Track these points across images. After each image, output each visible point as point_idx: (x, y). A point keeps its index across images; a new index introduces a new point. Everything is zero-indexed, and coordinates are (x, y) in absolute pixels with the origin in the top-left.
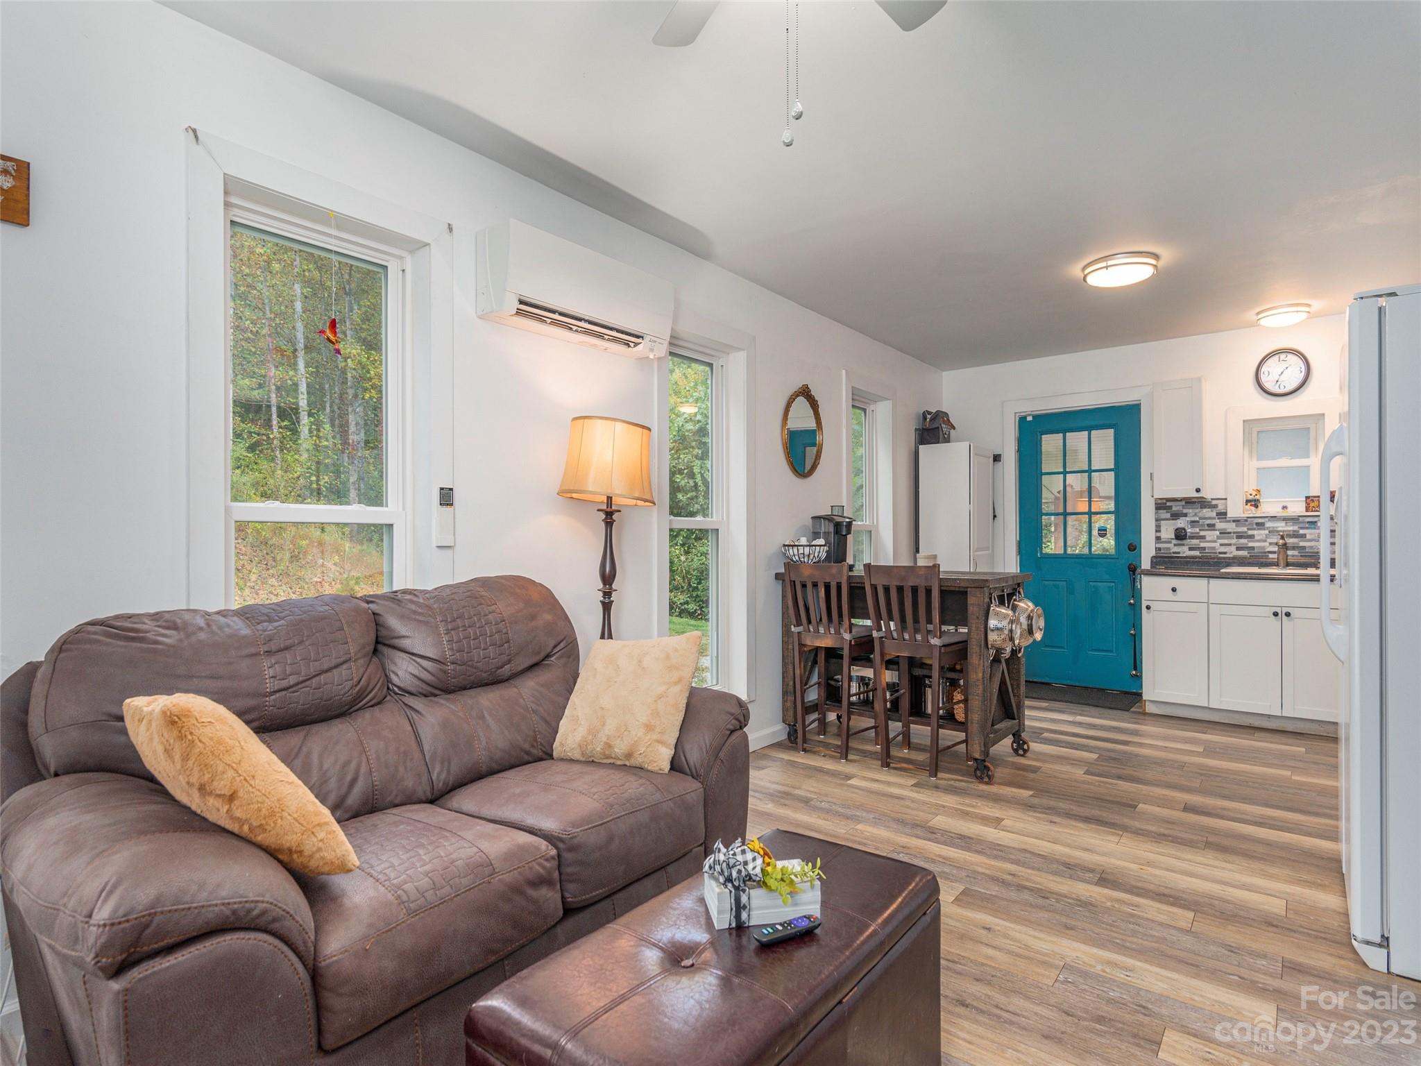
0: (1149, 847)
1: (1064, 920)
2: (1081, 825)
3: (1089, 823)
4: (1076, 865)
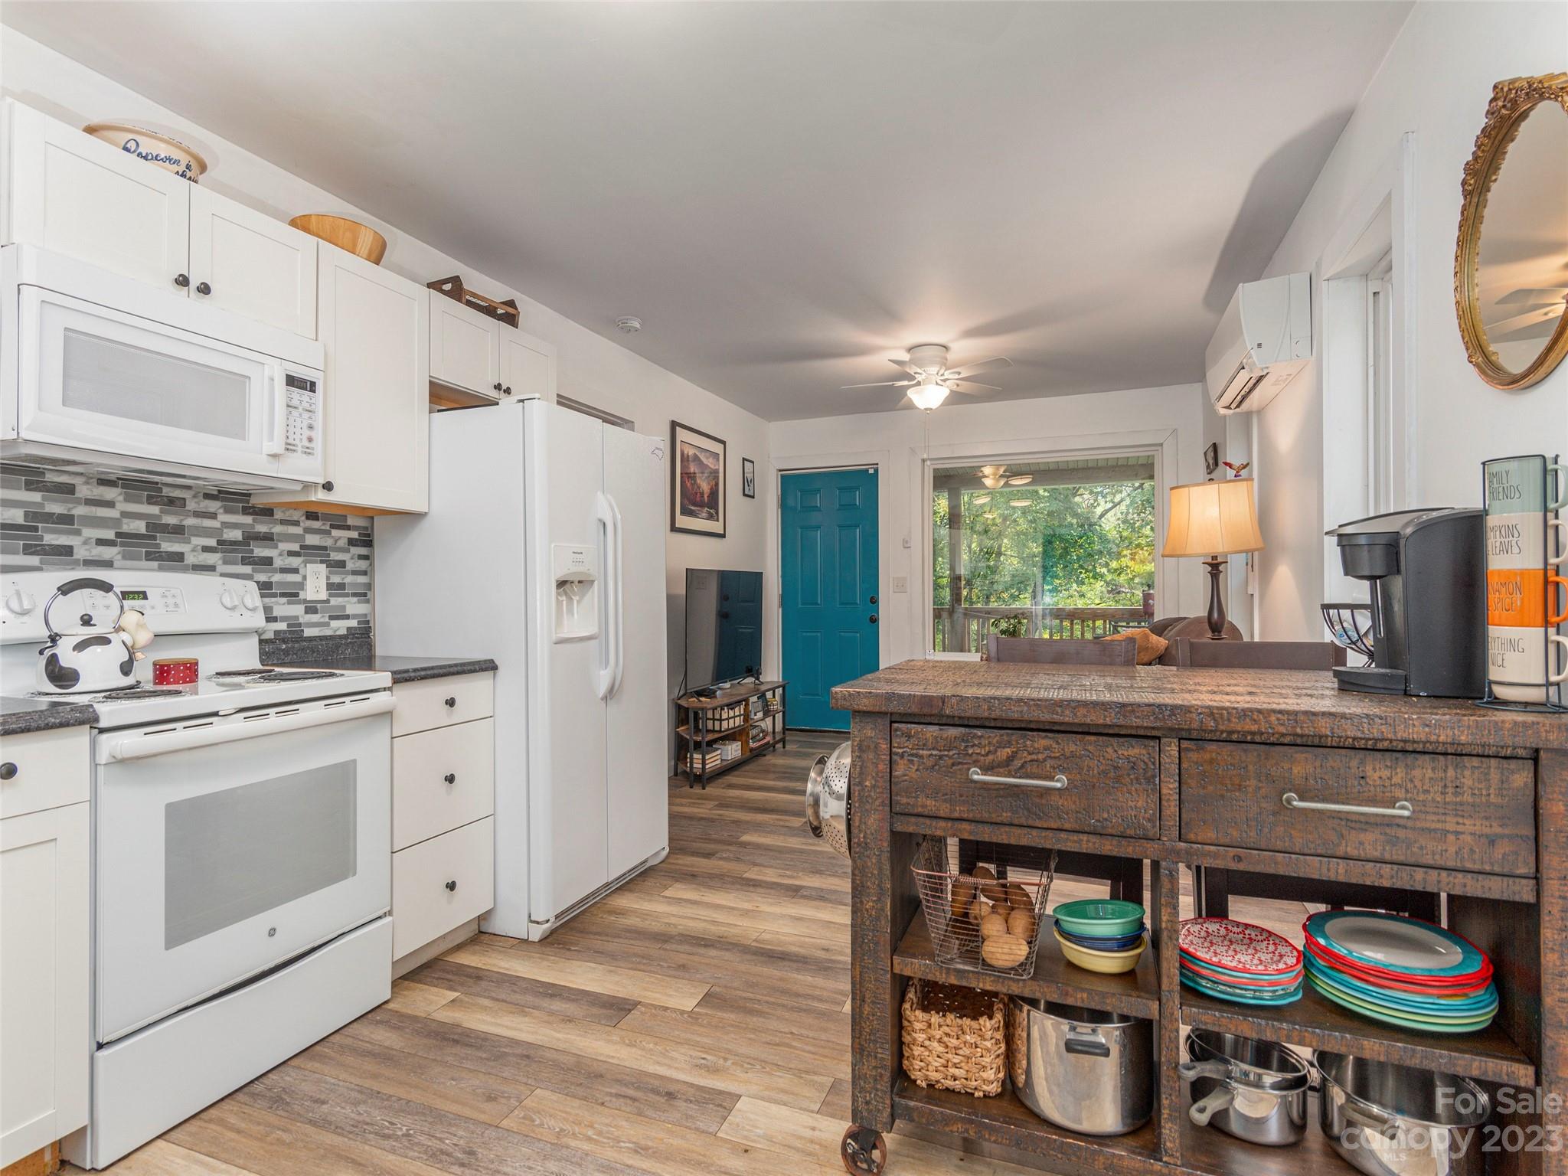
0: (732, 930)
1: (834, 861)
2: (794, 949)
3: (783, 953)
4: (815, 899)
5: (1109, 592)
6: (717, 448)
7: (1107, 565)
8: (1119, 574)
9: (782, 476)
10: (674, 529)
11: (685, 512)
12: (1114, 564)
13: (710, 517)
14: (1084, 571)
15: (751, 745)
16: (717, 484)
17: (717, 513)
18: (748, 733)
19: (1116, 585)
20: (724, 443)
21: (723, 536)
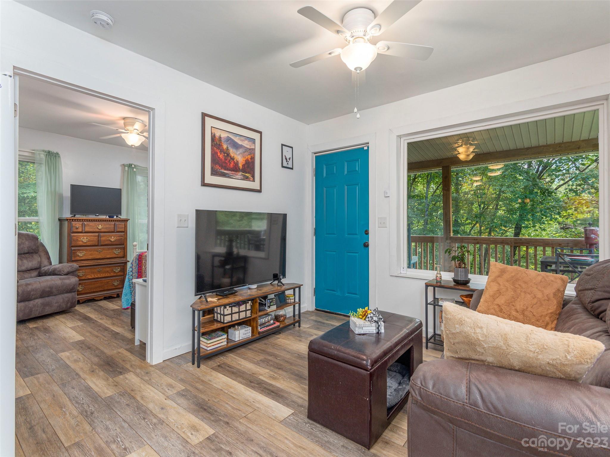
5: (561, 228)
6: (256, 136)
7: (559, 213)
8: (567, 219)
9: (316, 157)
10: (204, 184)
11: (214, 173)
12: (564, 213)
13: (246, 178)
14: (544, 217)
15: (259, 330)
16: (253, 158)
17: (253, 176)
18: (257, 321)
19: (565, 225)
20: (260, 133)
21: (260, 191)
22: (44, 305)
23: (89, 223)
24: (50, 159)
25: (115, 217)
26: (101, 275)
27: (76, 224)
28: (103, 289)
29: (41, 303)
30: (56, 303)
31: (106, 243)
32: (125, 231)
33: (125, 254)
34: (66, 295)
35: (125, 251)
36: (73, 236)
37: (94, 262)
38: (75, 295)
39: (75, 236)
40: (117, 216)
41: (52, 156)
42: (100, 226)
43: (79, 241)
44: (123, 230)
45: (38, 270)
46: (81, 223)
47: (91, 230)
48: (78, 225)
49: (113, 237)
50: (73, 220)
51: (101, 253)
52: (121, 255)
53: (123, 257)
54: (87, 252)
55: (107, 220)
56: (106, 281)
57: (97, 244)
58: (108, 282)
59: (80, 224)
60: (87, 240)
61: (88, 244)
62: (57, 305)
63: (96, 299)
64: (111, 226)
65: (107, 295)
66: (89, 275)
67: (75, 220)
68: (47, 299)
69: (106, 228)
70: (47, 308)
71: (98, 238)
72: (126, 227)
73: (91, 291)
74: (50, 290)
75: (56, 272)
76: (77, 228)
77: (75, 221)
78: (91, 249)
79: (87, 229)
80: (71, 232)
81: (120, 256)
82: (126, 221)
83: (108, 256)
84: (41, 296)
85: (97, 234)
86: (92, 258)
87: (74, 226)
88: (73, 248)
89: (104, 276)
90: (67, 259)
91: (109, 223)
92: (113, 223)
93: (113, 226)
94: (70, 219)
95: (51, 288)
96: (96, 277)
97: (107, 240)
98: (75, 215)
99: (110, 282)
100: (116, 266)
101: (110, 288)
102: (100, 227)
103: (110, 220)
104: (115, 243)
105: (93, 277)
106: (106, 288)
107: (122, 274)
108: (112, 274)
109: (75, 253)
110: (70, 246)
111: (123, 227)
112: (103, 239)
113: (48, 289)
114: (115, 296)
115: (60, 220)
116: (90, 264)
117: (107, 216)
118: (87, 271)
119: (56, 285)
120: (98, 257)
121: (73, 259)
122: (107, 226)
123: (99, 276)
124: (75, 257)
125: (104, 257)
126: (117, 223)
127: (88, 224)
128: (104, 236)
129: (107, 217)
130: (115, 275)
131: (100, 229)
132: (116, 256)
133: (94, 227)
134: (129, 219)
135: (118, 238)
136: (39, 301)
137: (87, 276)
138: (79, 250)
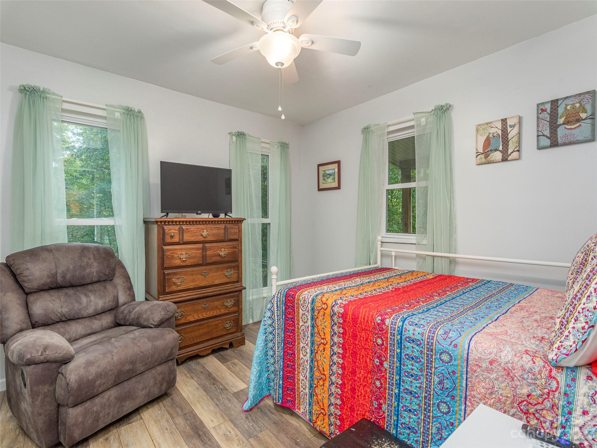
22: (121, 399)
23: (189, 227)
24: (129, 120)
25: (222, 216)
26: (208, 314)
27: (170, 230)
28: (210, 337)
29: (116, 398)
30: (143, 389)
31: (215, 259)
32: (240, 240)
33: (240, 276)
34: (159, 369)
35: (240, 272)
36: (167, 249)
37: (198, 293)
38: (174, 366)
39: (169, 250)
40: (226, 215)
41: (132, 116)
42: (205, 231)
43: (176, 258)
44: (236, 237)
45: (114, 311)
46: (177, 227)
47: (193, 239)
48: (172, 230)
49: (223, 249)
50: (165, 222)
51: (207, 276)
52: (234, 278)
53: (238, 282)
54: (187, 277)
55: (212, 221)
56: (214, 323)
57: (201, 262)
58: (216, 325)
59: (175, 230)
60: (186, 256)
61: (188, 263)
62: (144, 392)
63: (201, 354)
64: (220, 232)
65: (216, 347)
66: (190, 315)
67: (169, 222)
68: (127, 386)
69: (213, 235)
70: (127, 403)
71: (203, 252)
72: (240, 230)
73: (193, 343)
74: (131, 367)
75: (142, 321)
76: (172, 237)
77: (169, 225)
78: (193, 271)
79: (187, 237)
80: (163, 242)
81: (233, 280)
82: (240, 221)
83: (217, 282)
84: (116, 384)
85: (200, 246)
86: (195, 286)
87: (167, 234)
88: (166, 272)
89: (211, 315)
90: (158, 291)
91: (218, 226)
92: (223, 226)
93: (223, 231)
94: (161, 222)
95: (133, 362)
96: (201, 317)
97: (216, 256)
98: (168, 214)
99: (220, 325)
100: (228, 298)
101: (220, 333)
102: (205, 233)
103: (215, 221)
104: (226, 259)
105: (197, 318)
106: (214, 336)
107: (235, 309)
108: (223, 311)
109: (170, 279)
110: (162, 267)
111: (236, 233)
112: (209, 253)
113: (127, 367)
114: (227, 346)
115: (146, 222)
116: (192, 297)
117: (211, 214)
118: (187, 308)
119: (142, 354)
120: (202, 284)
121: (167, 291)
122: (215, 232)
123: (205, 315)
124: (170, 286)
125: (210, 284)
126: (229, 226)
127: (187, 229)
128: (210, 249)
129: (211, 216)
130: (227, 312)
131: (205, 237)
132: (228, 280)
133: (197, 234)
134: (245, 219)
135: (231, 250)
136: (113, 393)
137: (188, 318)
138: (175, 274)
